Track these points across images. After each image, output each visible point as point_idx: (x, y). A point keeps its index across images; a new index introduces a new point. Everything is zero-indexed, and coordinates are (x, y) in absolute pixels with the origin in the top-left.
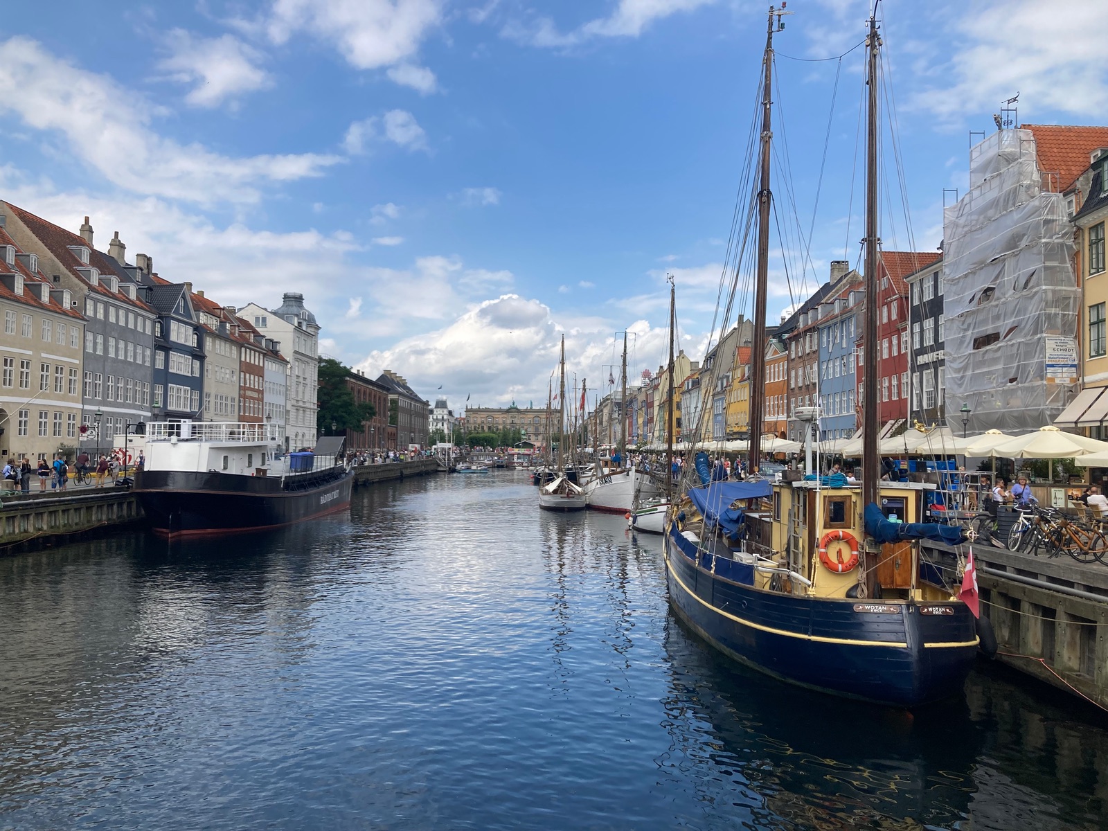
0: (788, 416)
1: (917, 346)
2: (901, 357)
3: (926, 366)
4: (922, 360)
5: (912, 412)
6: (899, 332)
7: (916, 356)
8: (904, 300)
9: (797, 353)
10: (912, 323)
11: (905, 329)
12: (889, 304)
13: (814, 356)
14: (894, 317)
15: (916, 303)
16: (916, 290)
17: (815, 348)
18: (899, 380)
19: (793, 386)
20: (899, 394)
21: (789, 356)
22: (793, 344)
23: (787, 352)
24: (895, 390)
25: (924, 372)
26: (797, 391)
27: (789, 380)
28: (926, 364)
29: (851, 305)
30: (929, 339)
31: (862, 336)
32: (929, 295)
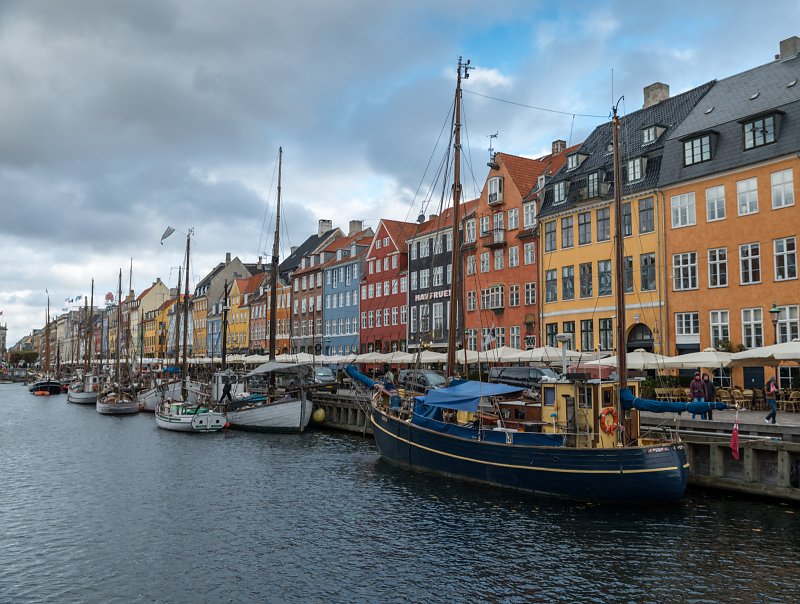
0: (292, 335)
1: (414, 288)
2: (401, 295)
3: (423, 302)
4: (417, 298)
5: (410, 334)
6: (398, 277)
7: (414, 295)
8: (404, 256)
9: (300, 286)
10: (410, 272)
11: (404, 276)
12: (390, 257)
13: (318, 290)
14: (394, 266)
15: (414, 258)
16: (414, 249)
17: (319, 284)
18: (398, 310)
19: (295, 312)
20: (398, 321)
21: (292, 290)
22: (296, 280)
23: (290, 286)
24: (394, 319)
25: (421, 306)
26: (300, 316)
27: (291, 308)
28: (422, 300)
29: (353, 255)
30: (424, 285)
31: (365, 279)
32: (425, 253)
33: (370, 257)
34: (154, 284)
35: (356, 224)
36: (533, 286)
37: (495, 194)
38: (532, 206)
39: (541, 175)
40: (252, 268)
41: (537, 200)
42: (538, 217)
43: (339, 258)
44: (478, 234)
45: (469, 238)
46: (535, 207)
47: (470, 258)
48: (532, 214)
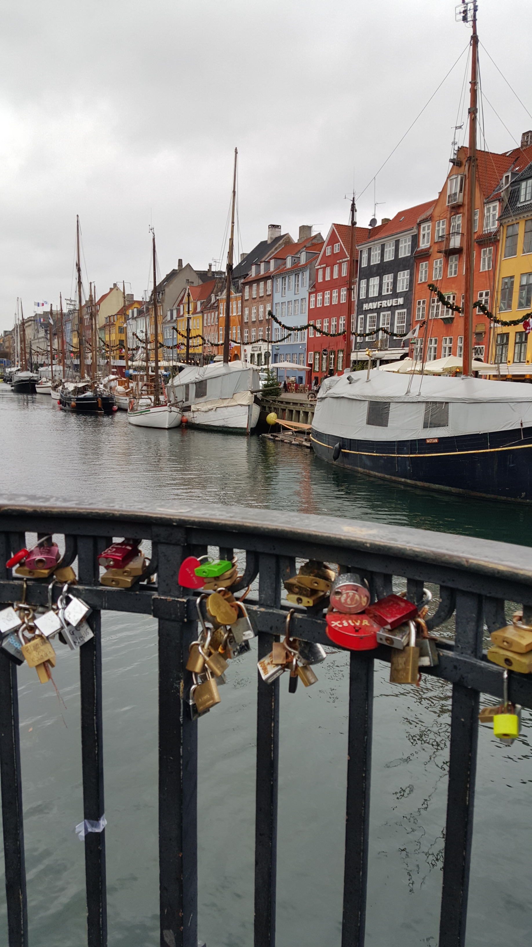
0: (243, 342)
1: (363, 296)
3: (371, 311)
4: (366, 307)
5: (357, 342)
6: (347, 285)
7: (362, 303)
8: (354, 263)
9: (250, 294)
10: (360, 280)
11: (353, 283)
12: (340, 264)
13: (269, 298)
14: (344, 274)
15: (364, 265)
16: (365, 255)
17: (269, 293)
18: (346, 320)
19: (246, 320)
21: (242, 297)
22: (247, 287)
23: (240, 294)
25: (369, 315)
26: (250, 324)
27: (242, 315)
28: (370, 309)
29: (303, 261)
30: (374, 293)
31: (314, 286)
32: (376, 260)
33: (320, 264)
34: (111, 289)
35: (305, 229)
36: (487, 294)
37: (455, 194)
38: (494, 208)
39: (506, 172)
40: (202, 275)
41: (501, 200)
42: (500, 219)
43: (289, 265)
44: (433, 238)
45: (424, 245)
46: (498, 208)
47: (423, 266)
48: (494, 215)
